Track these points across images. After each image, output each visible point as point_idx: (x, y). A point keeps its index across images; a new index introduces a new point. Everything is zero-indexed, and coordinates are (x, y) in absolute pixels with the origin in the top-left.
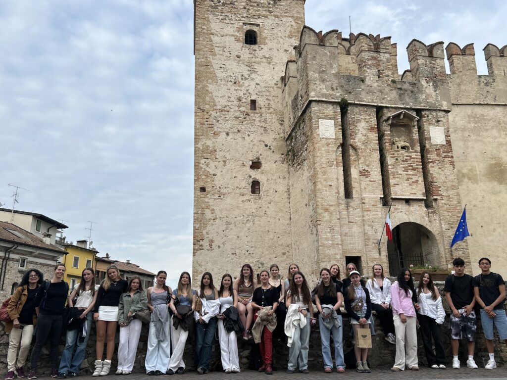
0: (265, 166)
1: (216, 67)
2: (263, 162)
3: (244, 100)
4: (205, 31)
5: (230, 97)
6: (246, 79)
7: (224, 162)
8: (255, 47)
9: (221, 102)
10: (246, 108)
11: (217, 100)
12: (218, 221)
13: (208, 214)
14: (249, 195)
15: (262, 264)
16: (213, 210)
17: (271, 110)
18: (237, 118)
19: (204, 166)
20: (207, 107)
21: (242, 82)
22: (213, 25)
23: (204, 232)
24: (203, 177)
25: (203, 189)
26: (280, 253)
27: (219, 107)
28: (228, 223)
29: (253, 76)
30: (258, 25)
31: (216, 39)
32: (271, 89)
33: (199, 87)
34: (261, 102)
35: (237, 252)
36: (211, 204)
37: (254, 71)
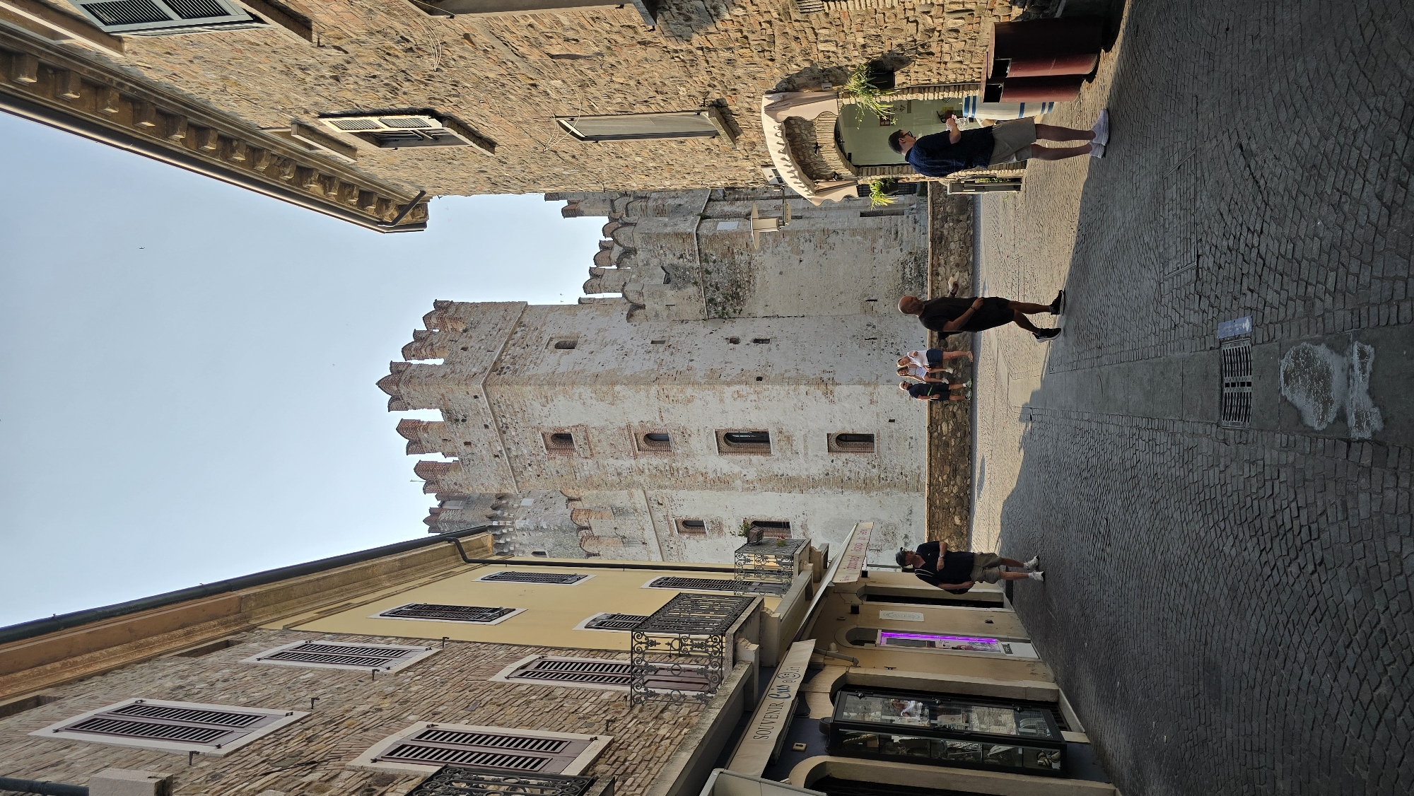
0: (735, 333)
1: (600, 369)
2: (730, 336)
3: (651, 348)
4: (548, 378)
5: (644, 359)
6: (623, 347)
7: (726, 363)
8: (580, 341)
9: (650, 365)
10: (661, 348)
11: (645, 368)
12: (799, 367)
13: (793, 373)
14: (773, 345)
15: (854, 336)
16: (786, 371)
17: (668, 329)
18: (672, 354)
19: (731, 377)
20: (652, 376)
21: (626, 350)
22: (540, 372)
23: (814, 377)
24: (744, 378)
25: (759, 379)
26: (843, 324)
27: (656, 367)
28: (804, 360)
29: (619, 342)
30: (551, 339)
31: (560, 370)
32: (641, 330)
33: (625, 382)
34: (657, 337)
35: (839, 353)
36: (778, 372)
37: (615, 342)
